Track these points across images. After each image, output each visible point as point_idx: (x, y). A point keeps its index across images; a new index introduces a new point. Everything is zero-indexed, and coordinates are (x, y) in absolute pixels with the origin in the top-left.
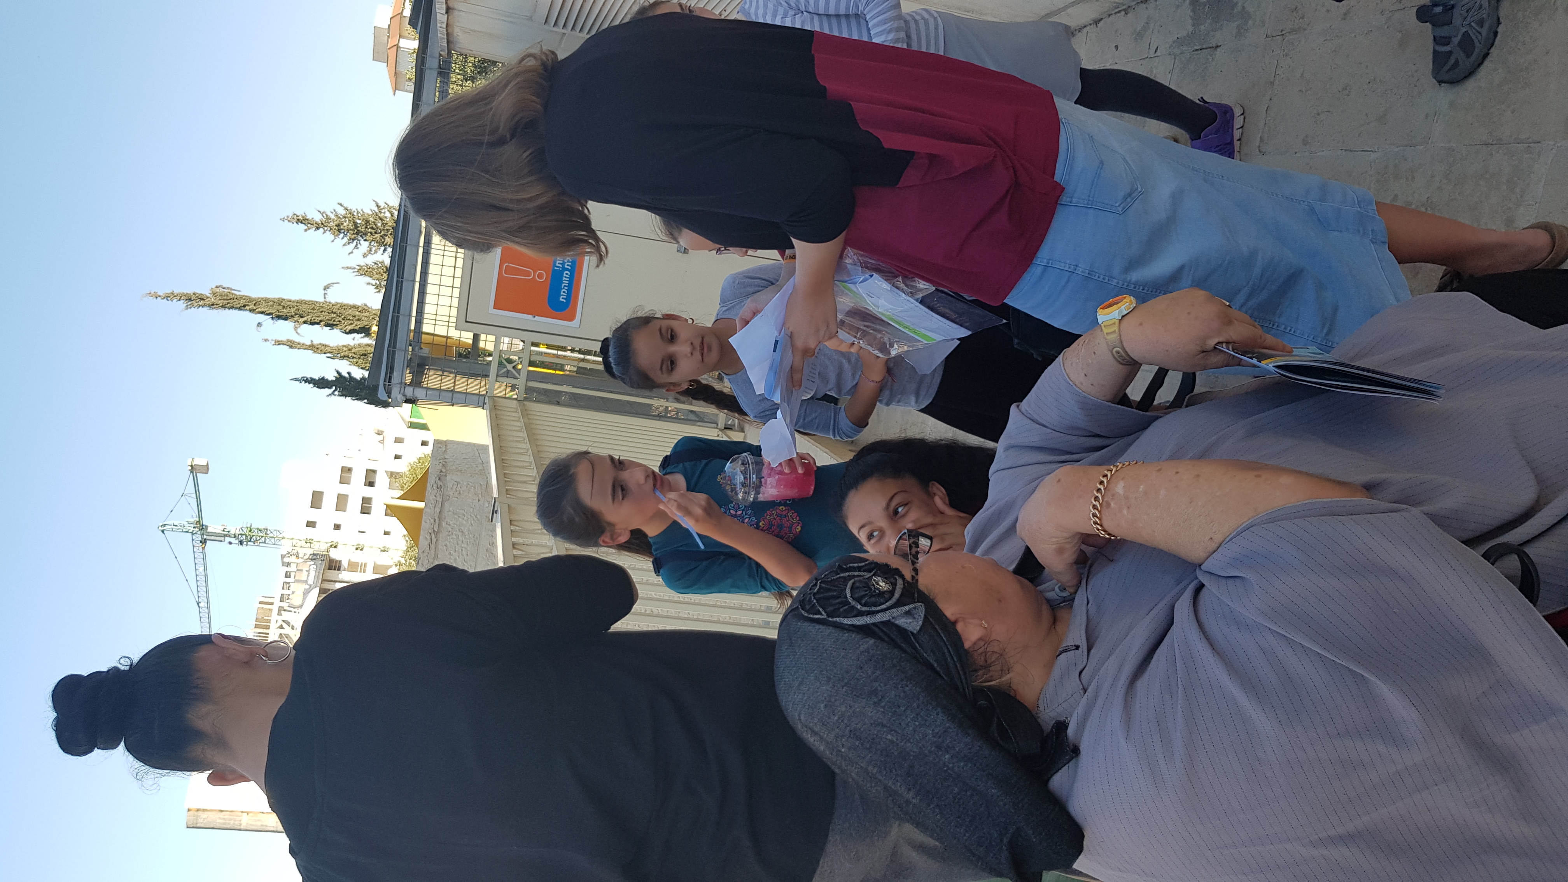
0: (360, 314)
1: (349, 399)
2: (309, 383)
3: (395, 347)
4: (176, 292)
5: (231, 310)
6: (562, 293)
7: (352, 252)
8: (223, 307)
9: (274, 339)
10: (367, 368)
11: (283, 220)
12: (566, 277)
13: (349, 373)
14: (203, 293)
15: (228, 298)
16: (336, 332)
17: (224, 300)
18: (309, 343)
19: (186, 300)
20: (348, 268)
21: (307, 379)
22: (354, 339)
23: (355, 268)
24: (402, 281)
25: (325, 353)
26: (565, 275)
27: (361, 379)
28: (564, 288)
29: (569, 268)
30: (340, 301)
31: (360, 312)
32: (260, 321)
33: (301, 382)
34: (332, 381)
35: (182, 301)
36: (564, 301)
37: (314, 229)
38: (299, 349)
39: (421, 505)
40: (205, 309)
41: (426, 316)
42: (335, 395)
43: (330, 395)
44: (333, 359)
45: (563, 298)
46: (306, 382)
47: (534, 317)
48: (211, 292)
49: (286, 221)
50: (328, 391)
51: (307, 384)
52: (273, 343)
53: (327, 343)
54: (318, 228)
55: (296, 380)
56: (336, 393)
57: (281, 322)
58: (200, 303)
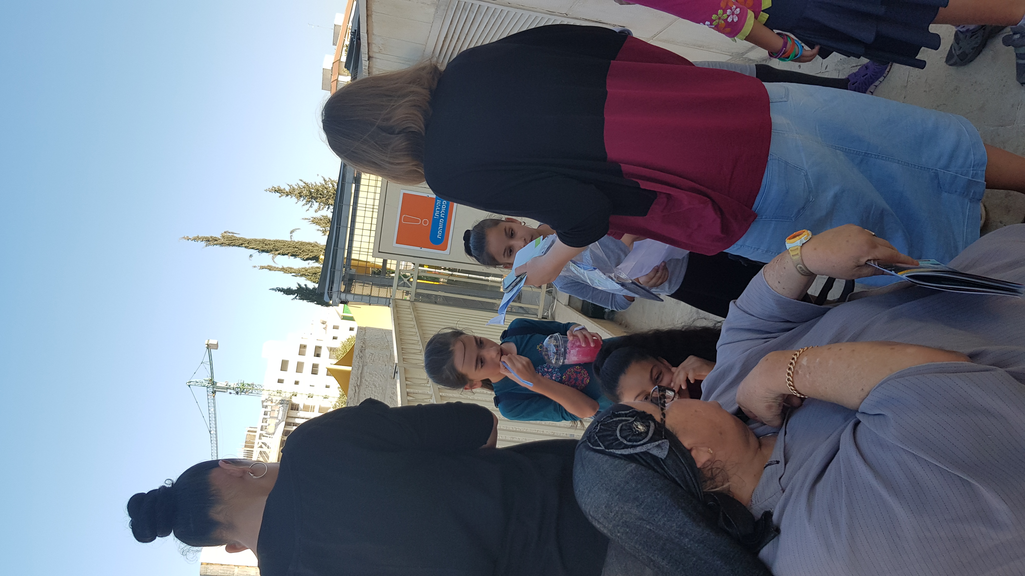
0: (313, 248)
1: (305, 301)
2: (281, 292)
3: (334, 269)
4: (200, 236)
5: (234, 247)
6: (439, 233)
7: (308, 210)
8: (229, 245)
9: (259, 266)
10: (317, 282)
11: (266, 191)
12: (441, 223)
13: (305, 285)
14: (216, 237)
15: (232, 239)
16: (298, 260)
17: (229, 240)
18: (281, 267)
19: (206, 241)
20: (306, 219)
21: (280, 289)
22: (309, 264)
23: (310, 219)
24: (340, 227)
25: (291, 273)
26: (440, 221)
27: (313, 289)
28: (440, 230)
29: (443, 217)
30: (300, 240)
31: (313, 247)
32: (251, 254)
33: (276, 291)
34: (295, 290)
35: (204, 242)
36: (440, 238)
37: (285, 196)
38: (275, 271)
39: (349, 368)
40: (218, 246)
41: (354, 249)
42: (297, 299)
43: (294, 299)
44: (296, 276)
45: (439, 236)
46: (279, 291)
47: (421, 248)
48: (221, 236)
49: (268, 191)
50: (292, 296)
51: (280, 292)
52: (259, 268)
53: (292, 267)
54: (287, 195)
55: (273, 289)
56: (298, 297)
57: (264, 254)
58: (215, 243)
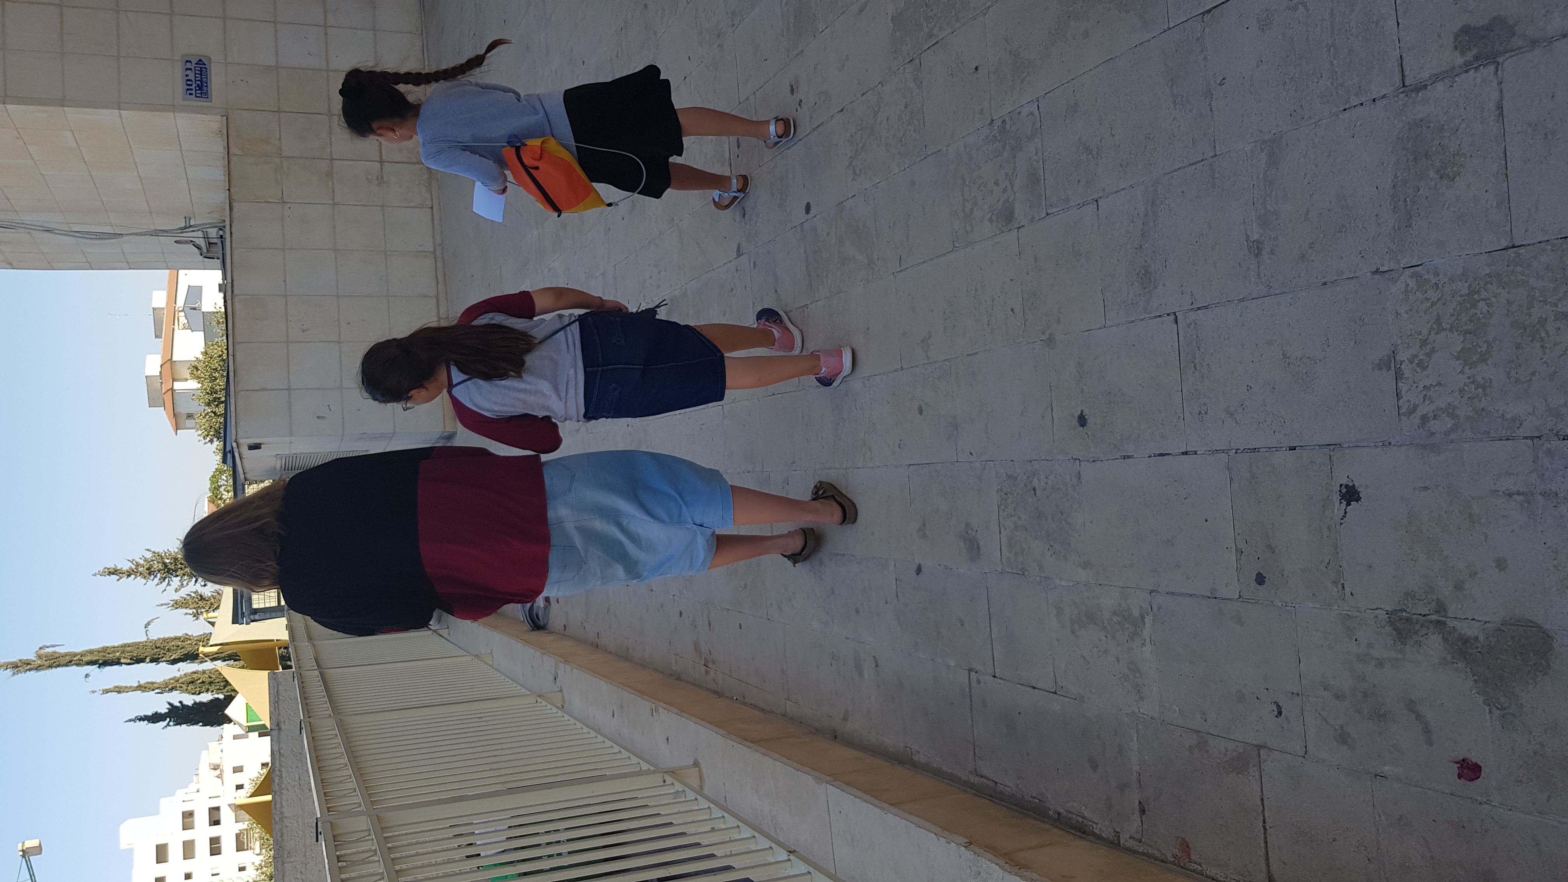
0: (182, 643)
1: (184, 726)
2: (144, 721)
5: (58, 668)
7: (165, 590)
8: (50, 667)
9: (102, 689)
10: (197, 692)
11: (95, 575)
13: (181, 702)
14: (28, 658)
15: (54, 657)
16: (163, 665)
17: (50, 660)
18: (136, 684)
19: (13, 667)
20: (162, 605)
21: (141, 717)
22: (179, 670)
23: (169, 604)
25: (153, 690)
27: (193, 705)
30: (162, 637)
31: (182, 641)
32: (88, 672)
33: (135, 722)
34: (165, 713)
35: (9, 670)
37: (126, 577)
38: (127, 692)
39: (269, 798)
40: (33, 672)
42: (170, 726)
43: (166, 727)
44: (163, 693)
46: (140, 720)
48: (36, 655)
49: (98, 576)
50: (163, 724)
51: (142, 722)
52: (101, 692)
53: (154, 681)
54: (129, 576)
55: (130, 720)
56: (171, 723)
57: (108, 668)
58: (27, 668)
